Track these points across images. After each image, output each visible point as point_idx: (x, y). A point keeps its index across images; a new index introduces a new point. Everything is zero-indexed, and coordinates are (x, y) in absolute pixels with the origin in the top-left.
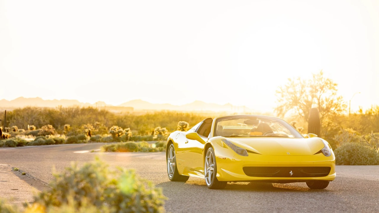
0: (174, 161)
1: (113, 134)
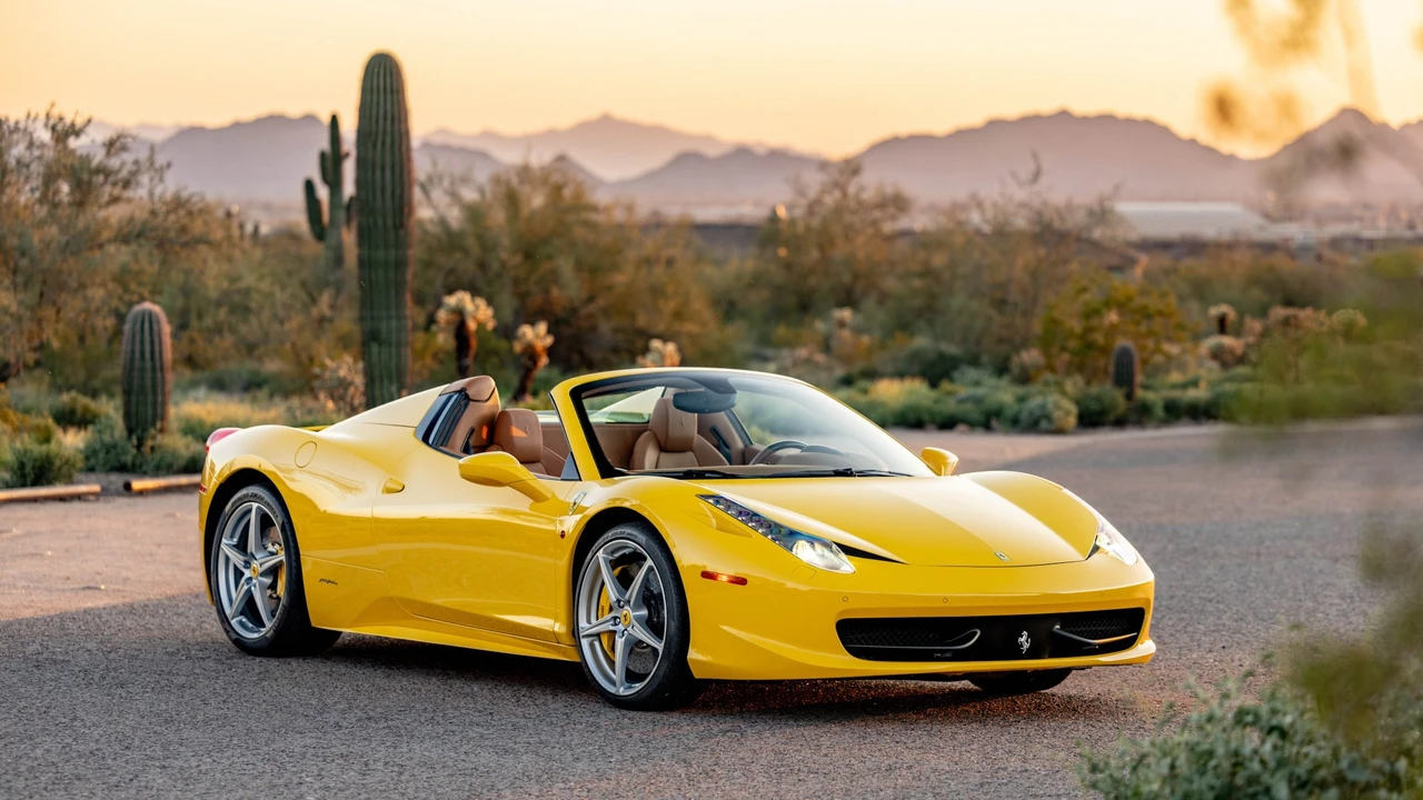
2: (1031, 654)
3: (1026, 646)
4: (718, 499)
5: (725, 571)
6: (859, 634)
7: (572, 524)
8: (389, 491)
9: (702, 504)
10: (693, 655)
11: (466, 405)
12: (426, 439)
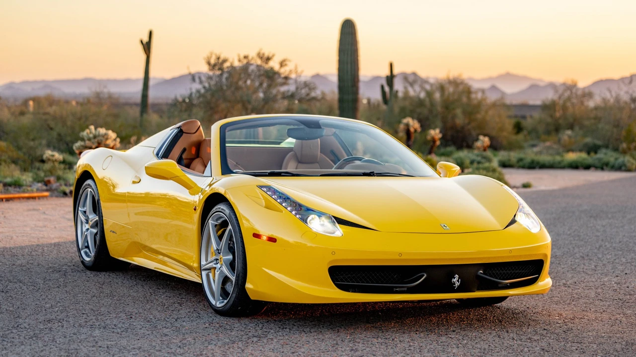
2: (460, 290)
3: (457, 284)
4: (269, 188)
5: (265, 232)
7: (199, 201)
8: (134, 182)
9: (258, 190)
10: (249, 286)
11: (181, 135)
12: (157, 154)
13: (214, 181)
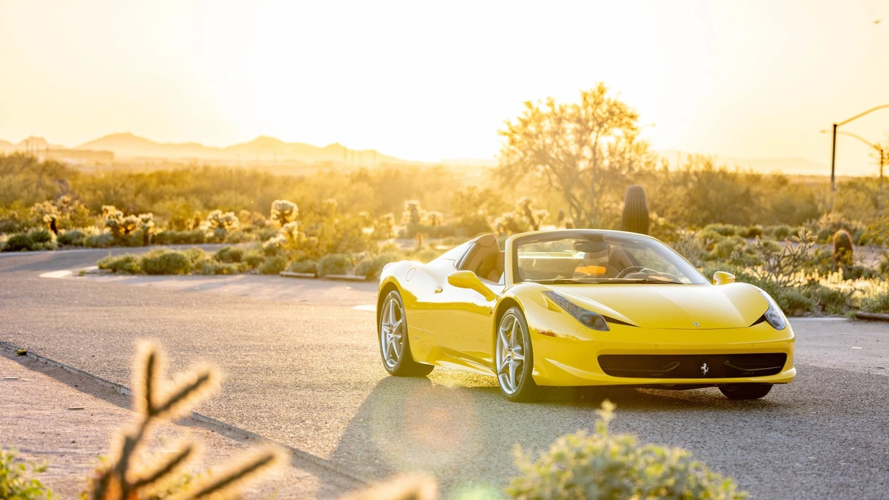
0: (402, 330)
1: (114, 227)
2: (708, 376)
3: (706, 371)
4: (552, 293)
6: (609, 362)
7: (493, 305)
8: (437, 292)
10: (535, 373)
11: (479, 249)
12: (457, 267)
13: (507, 288)
